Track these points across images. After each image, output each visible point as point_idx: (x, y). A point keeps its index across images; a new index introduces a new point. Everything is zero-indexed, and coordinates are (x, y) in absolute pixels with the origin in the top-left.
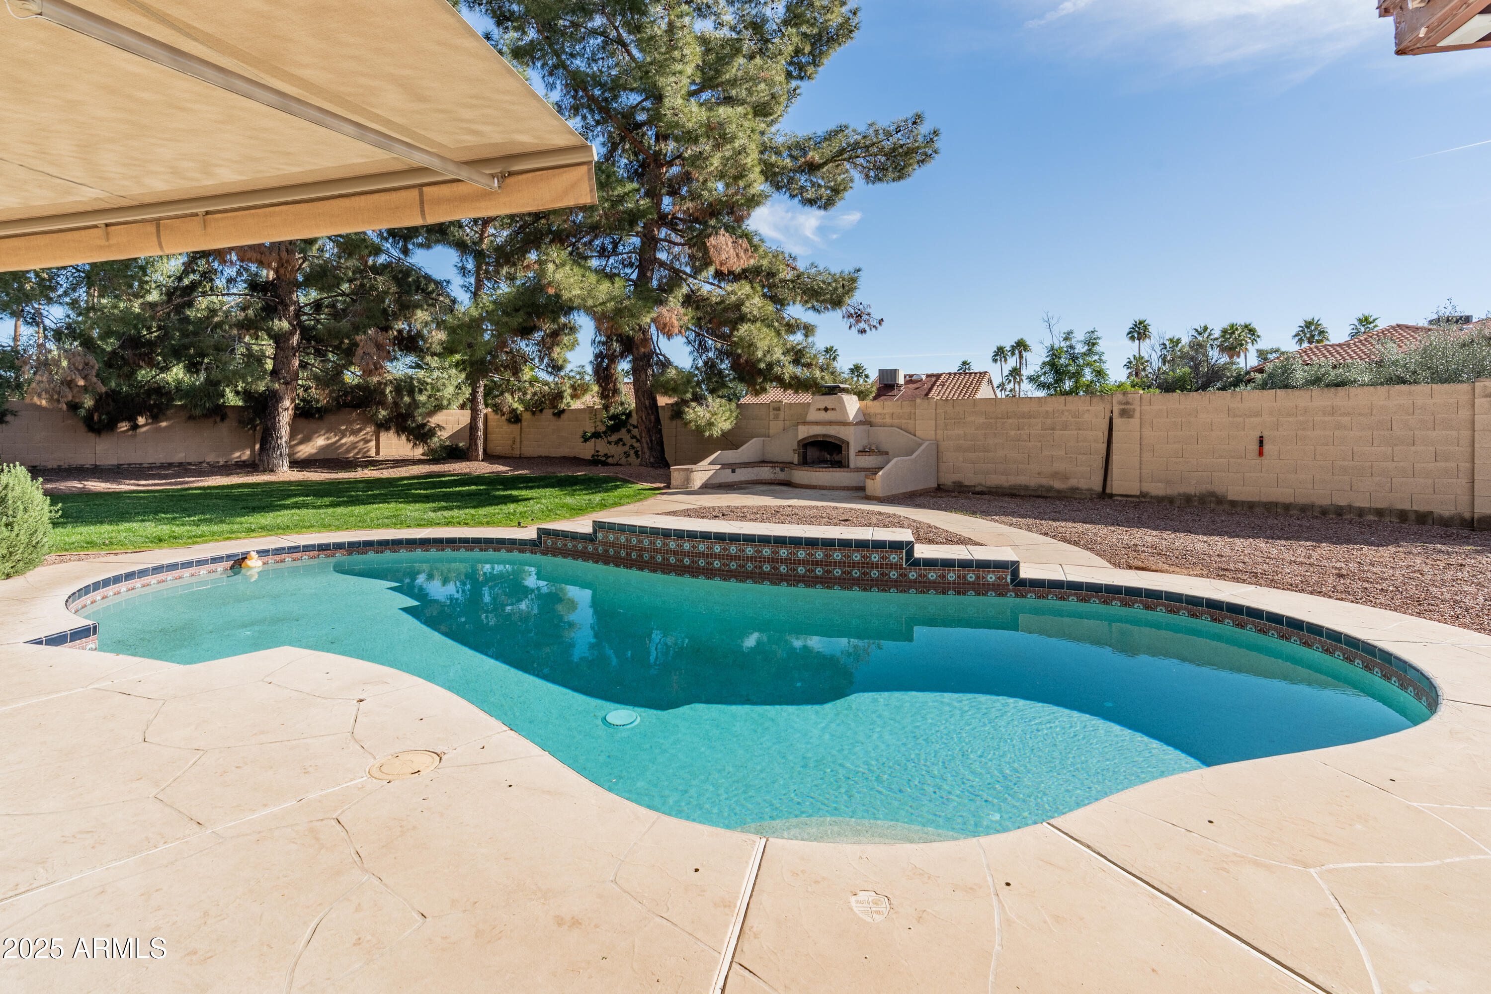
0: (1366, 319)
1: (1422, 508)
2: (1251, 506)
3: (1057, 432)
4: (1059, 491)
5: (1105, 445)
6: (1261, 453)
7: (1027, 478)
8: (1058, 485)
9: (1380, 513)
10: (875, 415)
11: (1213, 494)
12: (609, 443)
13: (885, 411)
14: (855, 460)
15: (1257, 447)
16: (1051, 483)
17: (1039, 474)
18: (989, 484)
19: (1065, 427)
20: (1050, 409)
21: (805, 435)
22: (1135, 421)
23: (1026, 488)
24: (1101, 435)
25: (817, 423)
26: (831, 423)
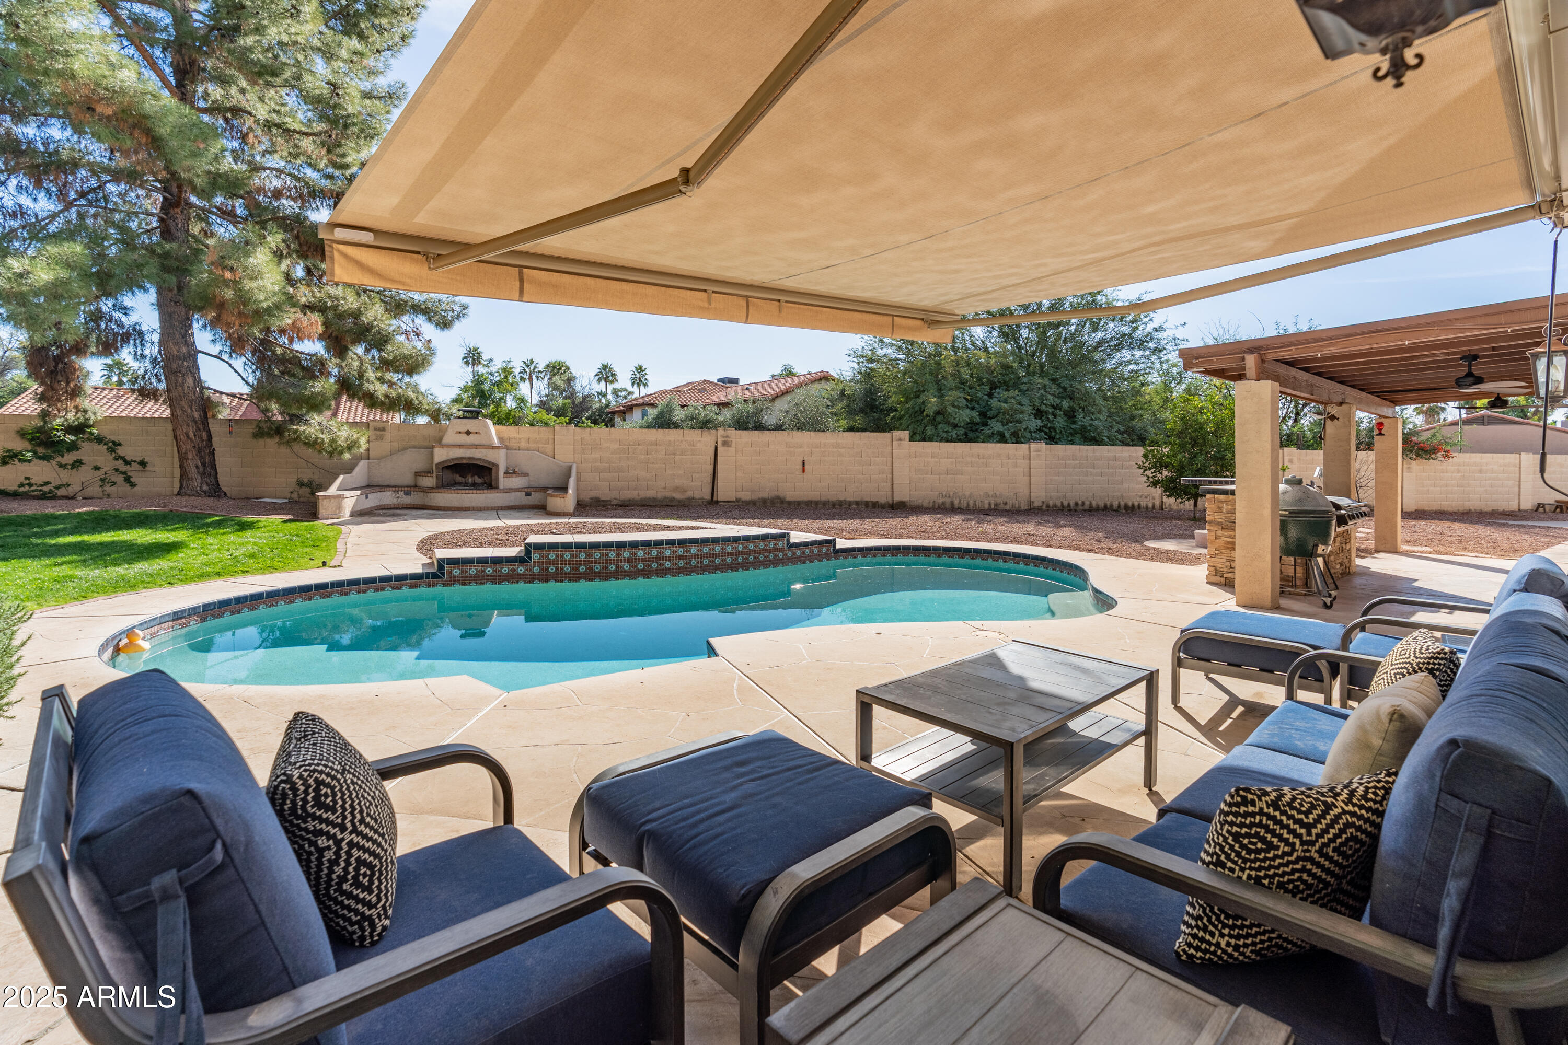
0: (641, 368)
1: (874, 500)
2: (799, 503)
3: (678, 457)
4: (679, 501)
5: (712, 466)
6: (803, 471)
7: (655, 492)
8: (678, 496)
9: (857, 503)
10: (509, 439)
11: (778, 497)
12: (61, 466)
13: (520, 436)
14: (504, 482)
15: (801, 467)
16: (673, 495)
17: (665, 488)
18: (623, 498)
19: (683, 453)
20: (672, 439)
21: (444, 458)
22: (732, 449)
23: (654, 499)
24: (709, 459)
25: (459, 446)
26: (476, 446)
